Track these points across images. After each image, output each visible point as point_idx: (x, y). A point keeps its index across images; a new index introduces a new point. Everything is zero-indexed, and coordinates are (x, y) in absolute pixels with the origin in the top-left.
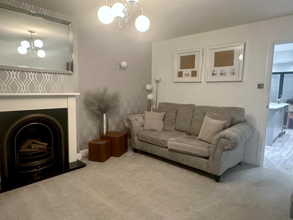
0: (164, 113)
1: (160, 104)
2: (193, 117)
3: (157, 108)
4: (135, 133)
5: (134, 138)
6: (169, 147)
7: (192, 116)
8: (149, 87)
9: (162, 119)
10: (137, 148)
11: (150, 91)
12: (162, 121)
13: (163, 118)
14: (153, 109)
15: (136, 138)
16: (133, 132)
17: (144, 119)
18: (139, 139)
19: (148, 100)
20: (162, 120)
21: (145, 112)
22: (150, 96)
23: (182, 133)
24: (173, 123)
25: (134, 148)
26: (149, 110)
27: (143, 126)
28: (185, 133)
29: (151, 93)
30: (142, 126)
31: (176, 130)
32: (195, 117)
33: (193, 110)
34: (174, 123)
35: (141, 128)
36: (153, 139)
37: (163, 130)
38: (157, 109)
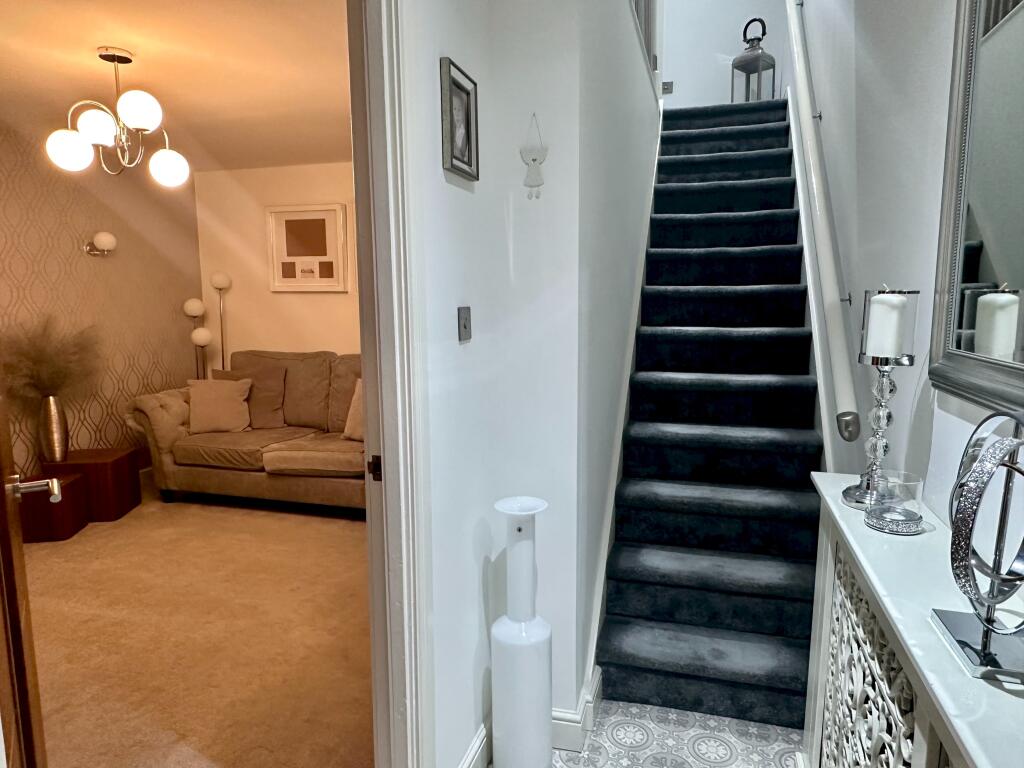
0: (249, 381)
1: (233, 355)
2: (330, 385)
3: (228, 368)
4: (164, 444)
5: (161, 462)
6: (267, 468)
7: (327, 382)
8: (193, 307)
9: (245, 397)
10: (173, 487)
11: (200, 320)
12: (246, 403)
13: (247, 394)
14: (213, 371)
15: (167, 459)
16: (156, 441)
17: (187, 402)
18: (178, 461)
19: (196, 346)
20: (245, 400)
21: (190, 382)
22: (201, 335)
23: (305, 430)
24: (277, 407)
25: (164, 487)
26: (201, 375)
27: (186, 423)
28: (314, 430)
29: (203, 326)
30: (183, 424)
31: (289, 425)
32: (335, 386)
33: (330, 367)
34: (280, 406)
35: (182, 428)
36: (220, 454)
37: (250, 429)
38: (227, 372)
